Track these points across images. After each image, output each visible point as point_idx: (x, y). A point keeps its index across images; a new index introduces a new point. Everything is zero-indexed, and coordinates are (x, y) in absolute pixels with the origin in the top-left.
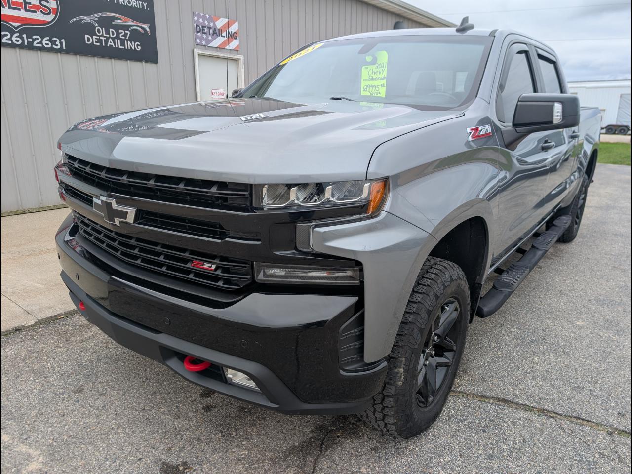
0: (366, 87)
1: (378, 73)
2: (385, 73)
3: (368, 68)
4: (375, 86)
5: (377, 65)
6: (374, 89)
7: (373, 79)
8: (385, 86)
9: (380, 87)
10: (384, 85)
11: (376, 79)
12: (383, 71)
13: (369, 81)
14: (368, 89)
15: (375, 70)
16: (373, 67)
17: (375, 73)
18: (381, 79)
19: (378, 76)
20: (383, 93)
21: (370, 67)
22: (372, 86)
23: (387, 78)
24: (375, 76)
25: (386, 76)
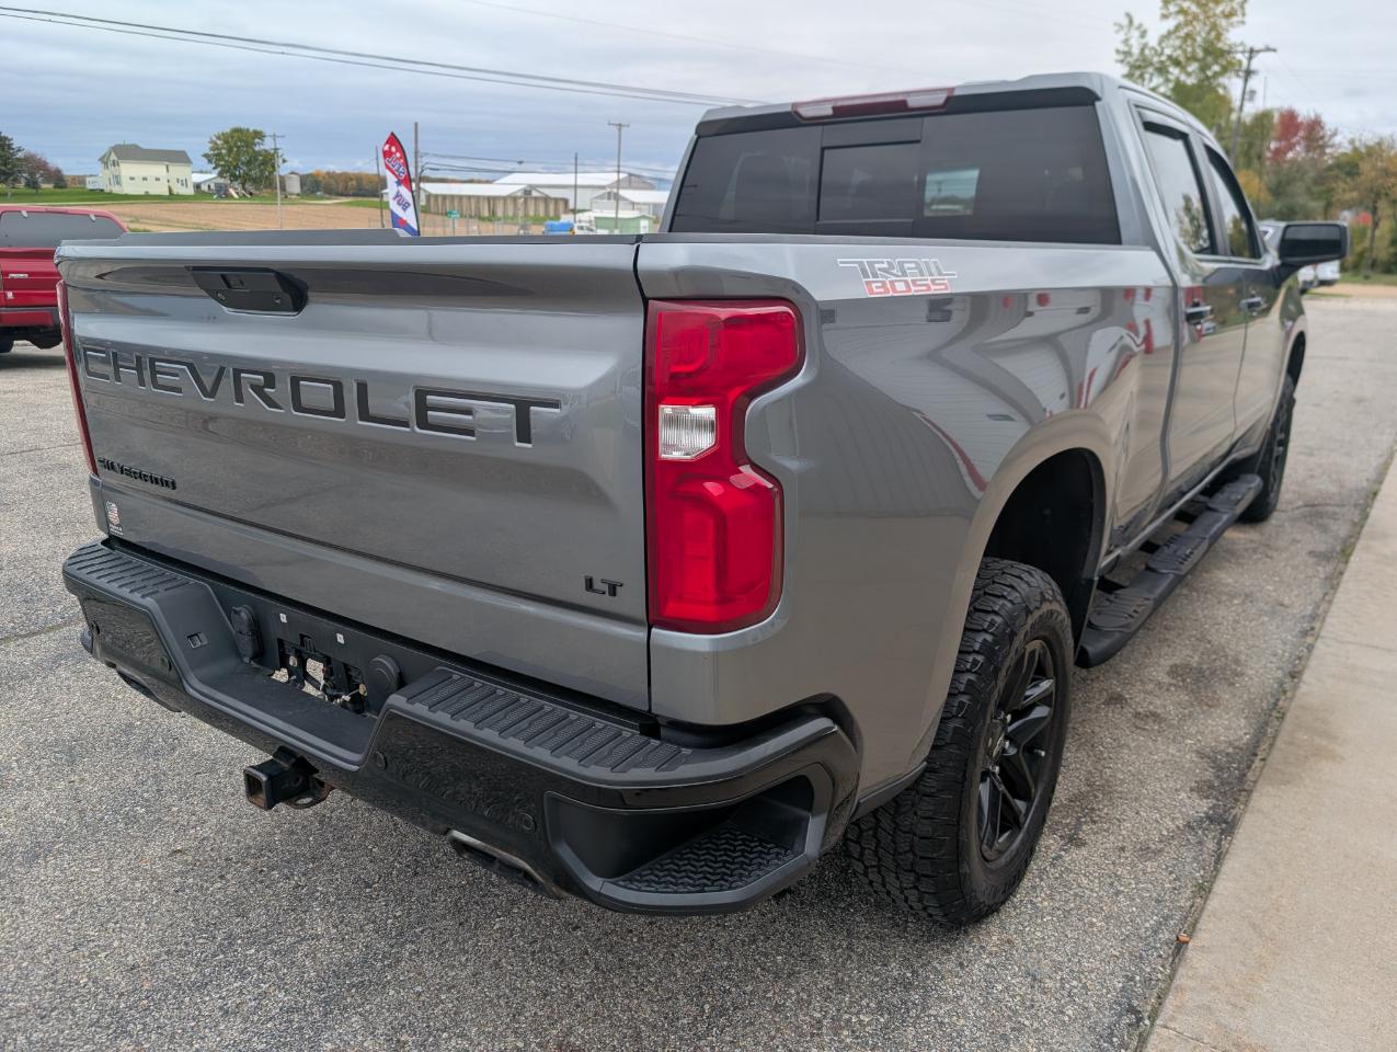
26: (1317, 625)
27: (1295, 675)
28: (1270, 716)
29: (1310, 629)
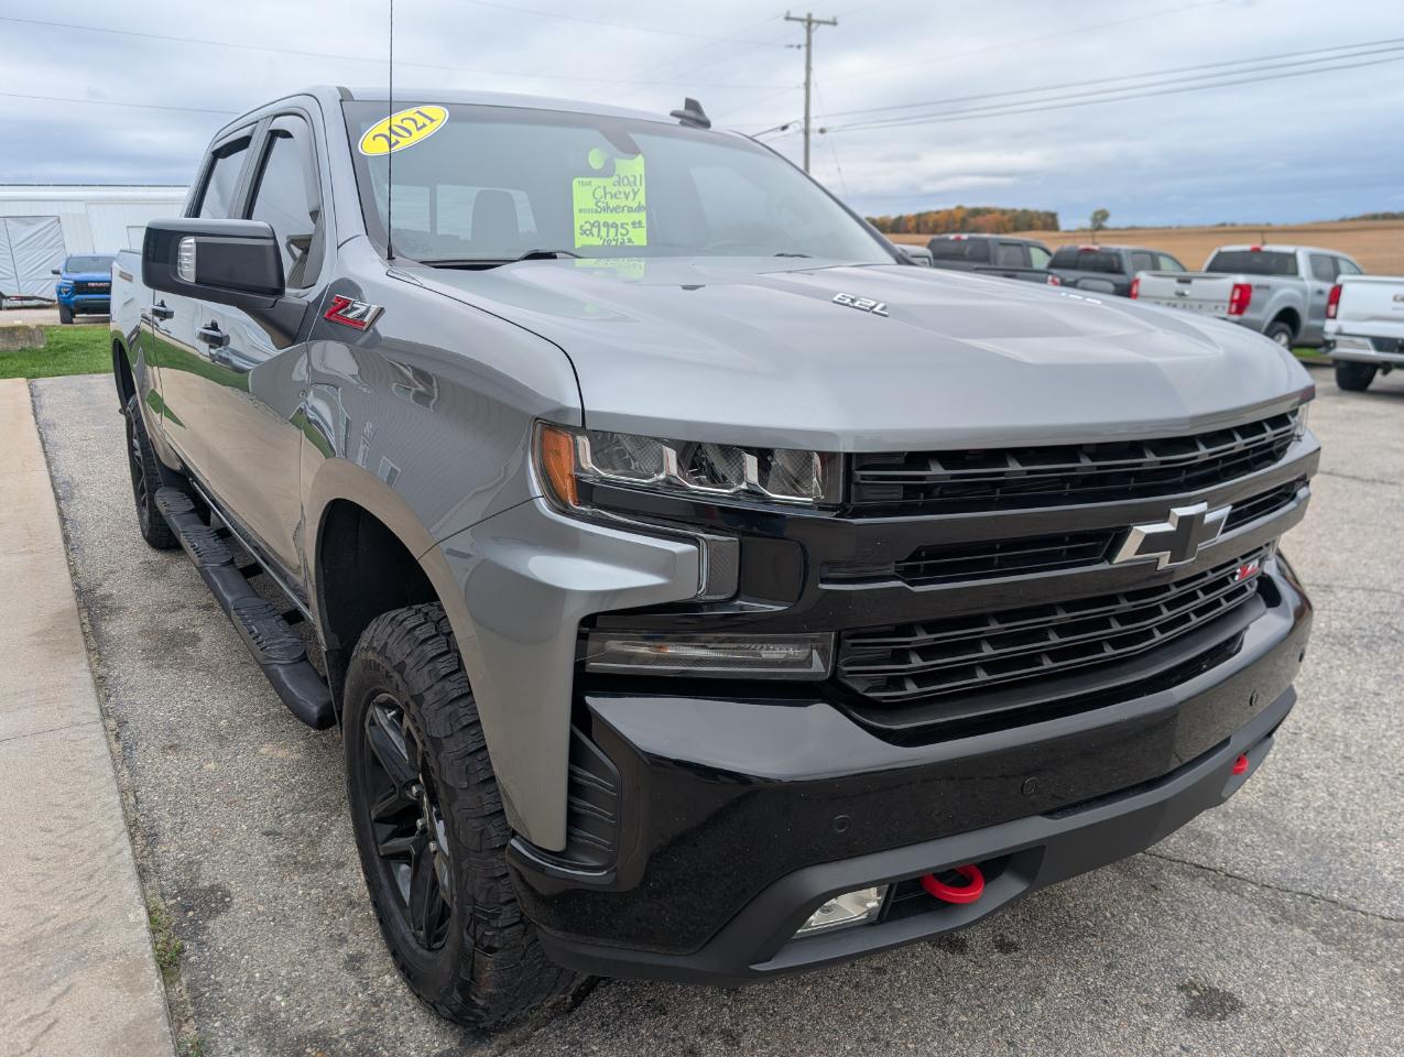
0: (587, 226)
1: (622, 195)
2: (641, 198)
3: (590, 183)
4: (615, 225)
5: (615, 178)
6: (612, 231)
7: (606, 209)
8: (644, 224)
9: (629, 227)
10: (640, 222)
11: (615, 210)
12: (635, 194)
13: (596, 211)
14: (595, 230)
15: (614, 190)
16: (608, 182)
17: (614, 196)
18: (631, 210)
19: (622, 202)
20: (639, 237)
21: (596, 182)
22: (606, 225)
23: (648, 208)
24: (613, 203)
25: (643, 203)
26: (117, 747)
27: (100, 682)
28: (97, 645)
29: (118, 729)
